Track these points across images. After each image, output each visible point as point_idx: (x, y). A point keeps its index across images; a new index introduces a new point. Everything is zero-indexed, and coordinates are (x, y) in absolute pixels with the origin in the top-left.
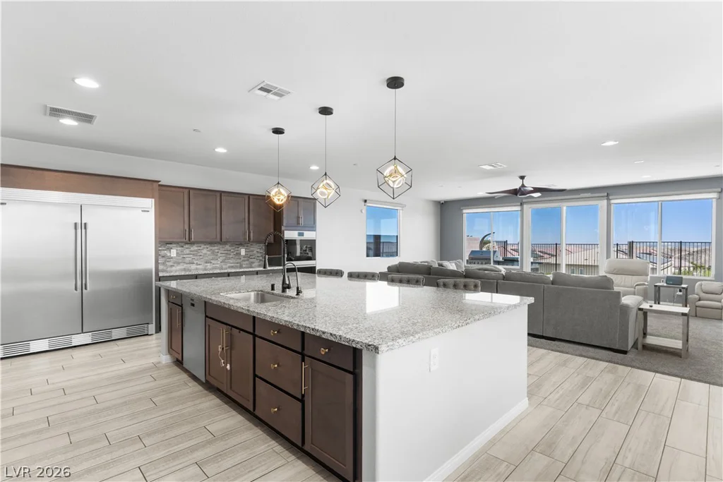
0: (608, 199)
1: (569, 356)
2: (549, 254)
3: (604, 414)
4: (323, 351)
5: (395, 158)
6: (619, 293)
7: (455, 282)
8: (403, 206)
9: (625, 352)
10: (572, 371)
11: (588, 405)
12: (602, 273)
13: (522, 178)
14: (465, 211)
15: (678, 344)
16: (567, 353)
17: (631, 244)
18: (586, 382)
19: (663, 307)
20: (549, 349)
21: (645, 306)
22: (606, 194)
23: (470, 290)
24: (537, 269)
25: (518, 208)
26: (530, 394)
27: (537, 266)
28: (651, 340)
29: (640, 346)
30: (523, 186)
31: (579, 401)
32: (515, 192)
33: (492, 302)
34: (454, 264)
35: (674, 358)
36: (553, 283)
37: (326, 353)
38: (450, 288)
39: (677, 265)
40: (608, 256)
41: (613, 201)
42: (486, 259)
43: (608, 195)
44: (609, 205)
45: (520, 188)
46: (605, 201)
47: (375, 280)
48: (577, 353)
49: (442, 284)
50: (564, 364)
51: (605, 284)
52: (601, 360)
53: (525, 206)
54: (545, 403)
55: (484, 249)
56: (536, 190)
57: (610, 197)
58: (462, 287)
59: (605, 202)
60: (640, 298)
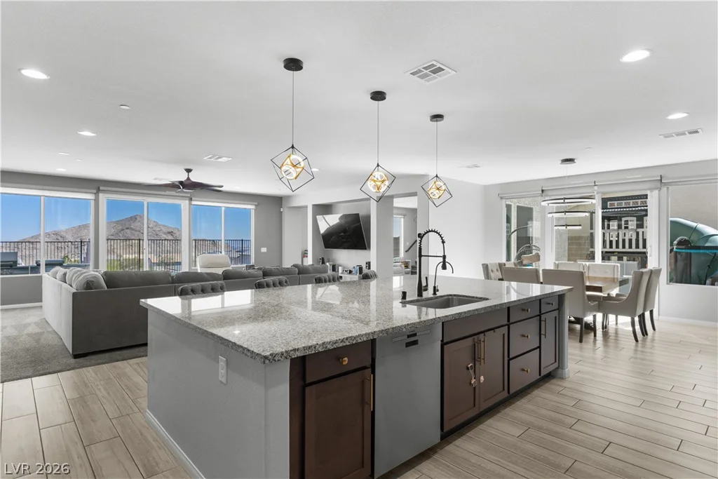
0: (191, 199)
13: (189, 171)
41: (194, 203)
43: (190, 197)
44: (190, 206)
45: (188, 181)
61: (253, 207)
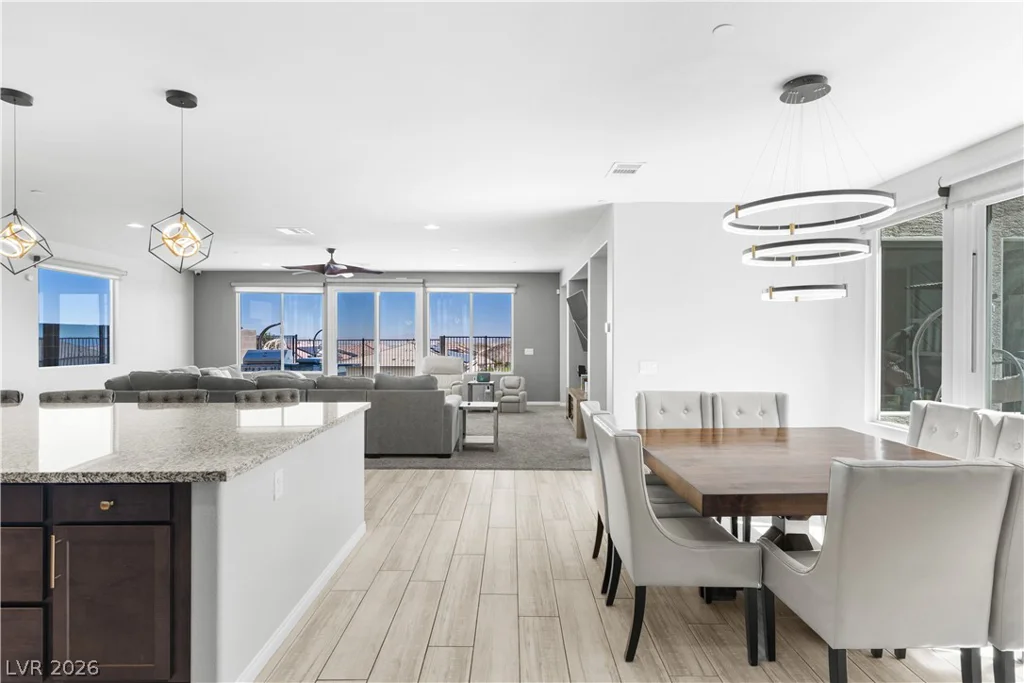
0: (424, 286)
1: (397, 470)
2: (349, 354)
3: (439, 518)
4: (106, 505)
5: (182, 212)
6: (443, 392)
7: (264, 393)
8: (122, 274)
9: (448, 456)
10: (404, 484)
11: (424, 514)
12: (419, 373)
13: (331, 251)
14: (238, 289)
15: (490, 439)
16: (395, 468)
17: (443, 339)
18: (418, 493)
19: (475, 404)
20: (375, 468)
21: (465, 404)
22: (422, 281)
23: (285, 402)
24: (344, 374)
25: (320, 290)
26: (367, 519)
27: (343, 369)
28: (469, 440)
29: (461, 448)
30: (332, 262)
31: (416, 512)
32: (322, 269)
33: (283, 425)
34: (227, 372)
35: (488, 453)
36: (376, 387)
37: (111, 507)
38: (256, 402)
39: (483, 362)
40: (425, 354)
41: (428, 289)
42: (273, 363)
43: (423, 283)
44: (425, 294)
45: (329, 265)
46: (422, 289)
47: (107, 402)
48: (405, 466)
49: (243, 397)
50: (394, 479)
51: (428, 383)
52: (427, 468)
53: (329, 288)
54: (381, 524)
55: (265, 348)
56: (351, 269)
57: (426, 284)
58: (274, 399)
60: (459, 397)
61: (512, 290)
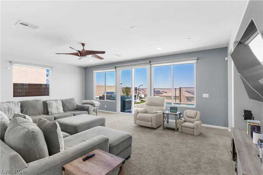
22: (149, 62)
25: (114, 70)
41: (152, 66)
44: (151, 67)
57: (151, 63)
59: (148, 66)
